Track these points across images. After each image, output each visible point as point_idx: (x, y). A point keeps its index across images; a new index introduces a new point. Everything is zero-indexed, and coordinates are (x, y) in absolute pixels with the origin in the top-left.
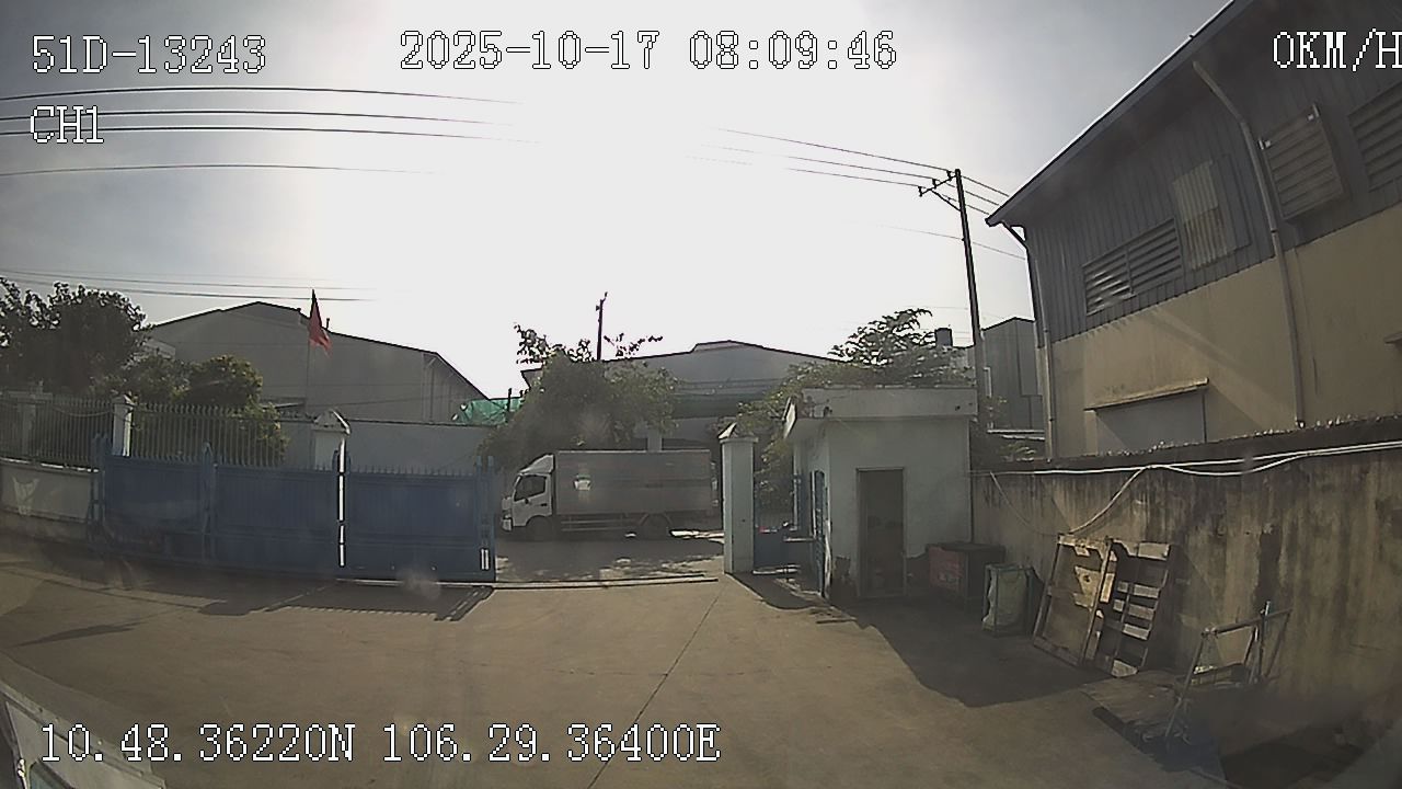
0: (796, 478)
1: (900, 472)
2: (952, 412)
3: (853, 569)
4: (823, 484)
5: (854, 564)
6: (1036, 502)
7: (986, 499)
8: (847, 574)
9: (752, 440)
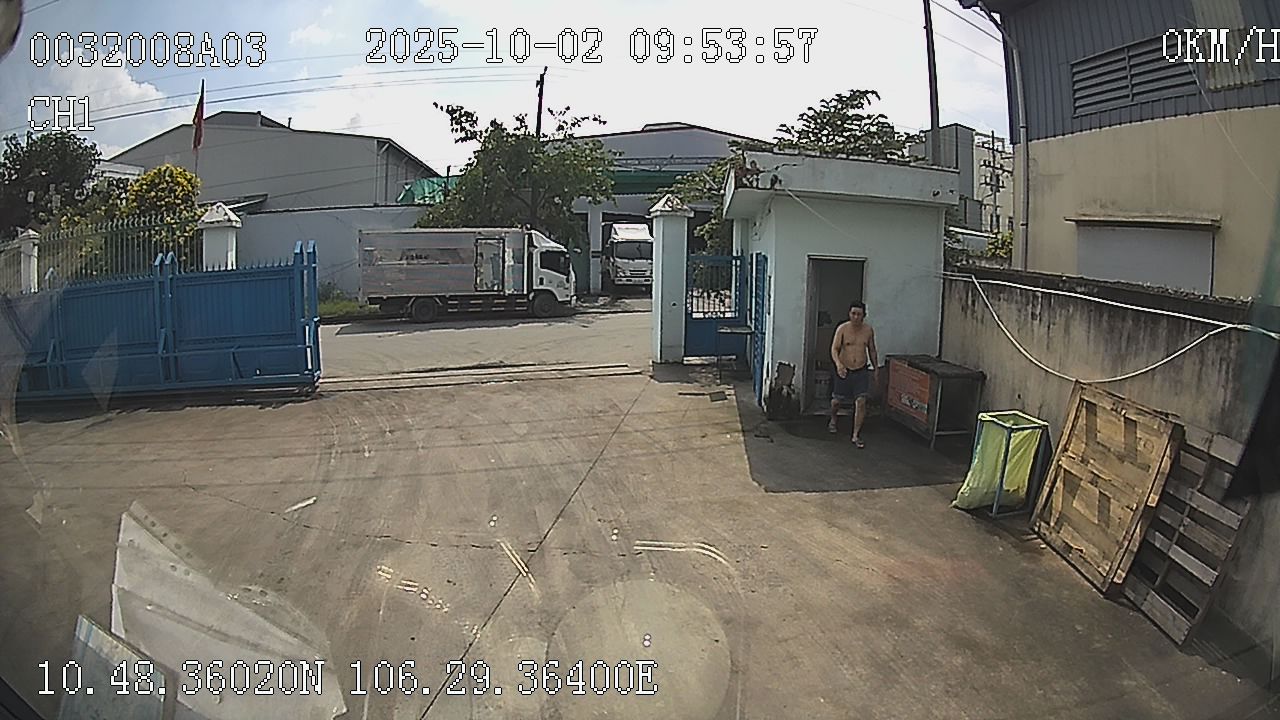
0: (736, 258)
1: (860, 265)
2: (930, 198)
3: (798, 379)
4: (765, 271)
5: (799, 372)
6: (1040, 330)
7: (964, 309)
8: (789, 386)
9: (687, 215)
